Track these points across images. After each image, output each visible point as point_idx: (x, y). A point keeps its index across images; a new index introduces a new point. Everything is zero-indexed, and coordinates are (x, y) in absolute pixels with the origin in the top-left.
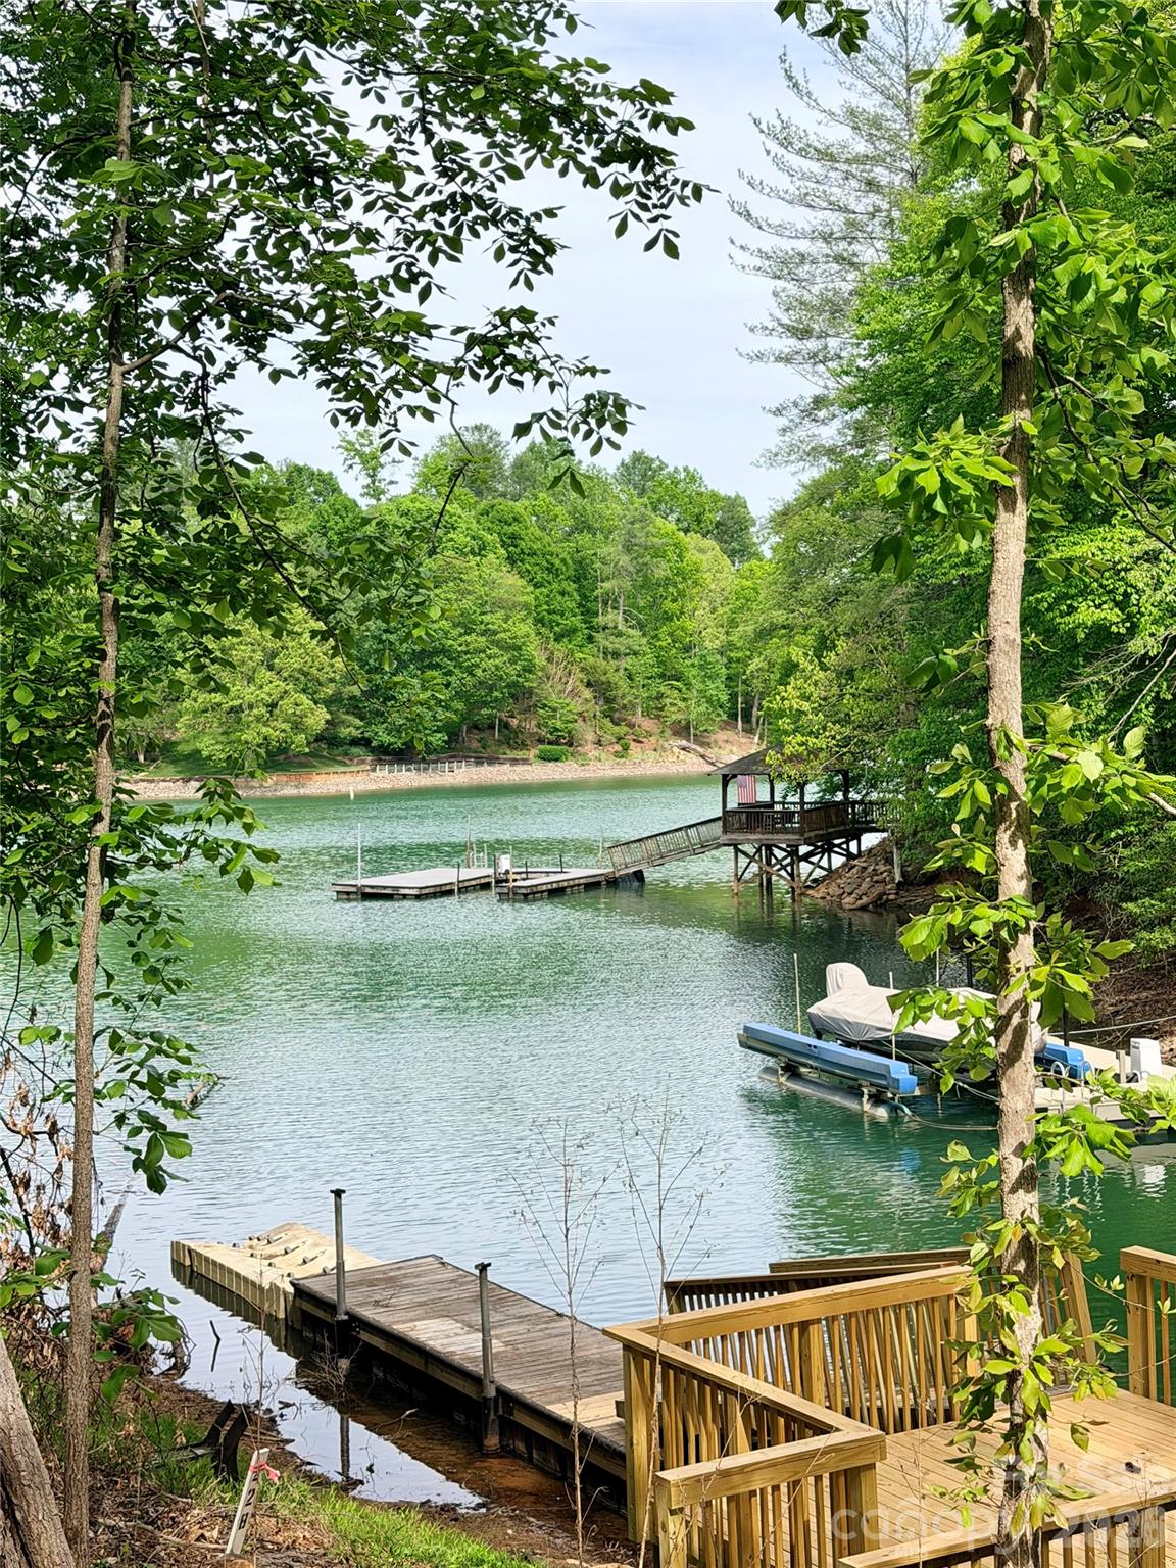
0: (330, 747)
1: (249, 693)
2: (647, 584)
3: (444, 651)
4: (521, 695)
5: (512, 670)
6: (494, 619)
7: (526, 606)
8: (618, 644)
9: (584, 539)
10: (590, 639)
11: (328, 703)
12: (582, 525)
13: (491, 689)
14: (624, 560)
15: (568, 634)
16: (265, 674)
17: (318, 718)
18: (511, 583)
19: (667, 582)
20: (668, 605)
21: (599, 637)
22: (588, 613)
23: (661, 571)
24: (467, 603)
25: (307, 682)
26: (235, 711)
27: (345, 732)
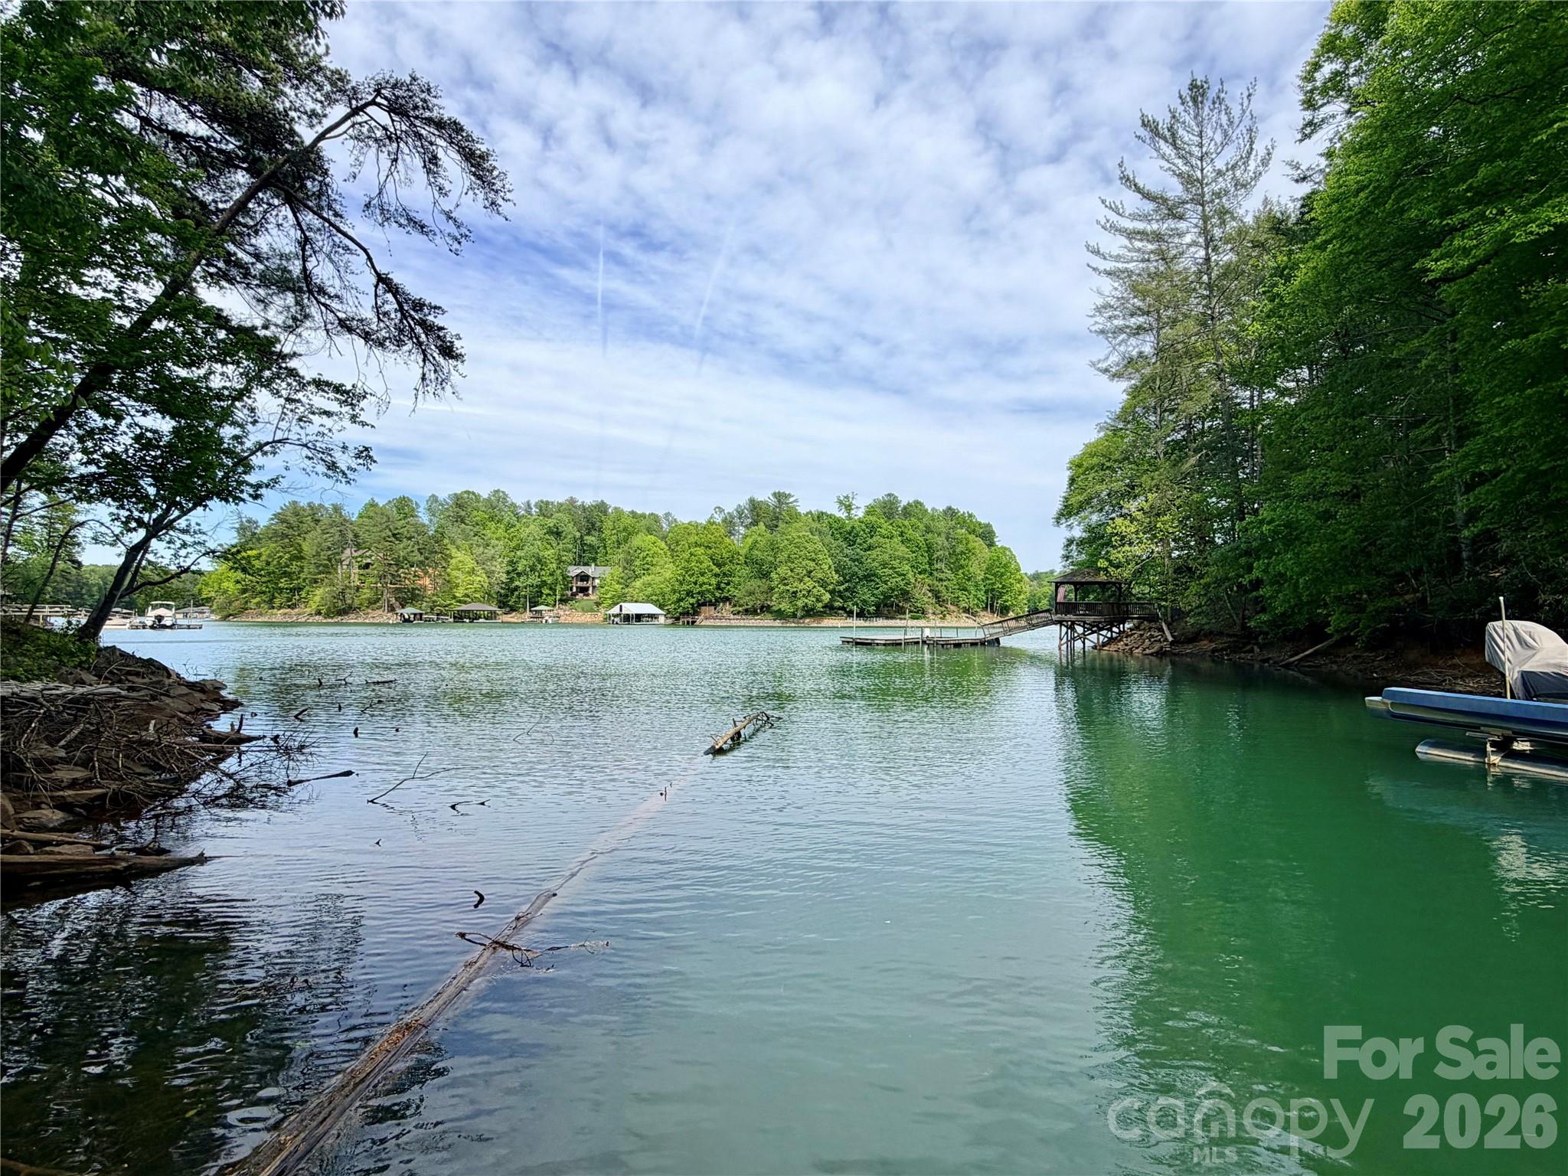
0: (830, 610)
1: (801, 586)
2: (953, 554)
3: (875, 575)
4: (905, 595)
5: (902, 583)
6: (895, 563)
7: (908, 560)
8: (942, 576)
9: (929, 536)
10: (931, 574)
11: (832, 592)
12: (928, 530)
13: (893, 590)
14: (946, 543)
15: (924, 571)
16: (807, 579)
17: (827, 597)
18: (903, 550)
19: (962, 553)
20: (962, 562)
21: (935, 573)
22: (931, 564)
23: (960, 548)
24: (886, 557)
25: (823, 583)
26: (795, 593)
27: (837, 604)
